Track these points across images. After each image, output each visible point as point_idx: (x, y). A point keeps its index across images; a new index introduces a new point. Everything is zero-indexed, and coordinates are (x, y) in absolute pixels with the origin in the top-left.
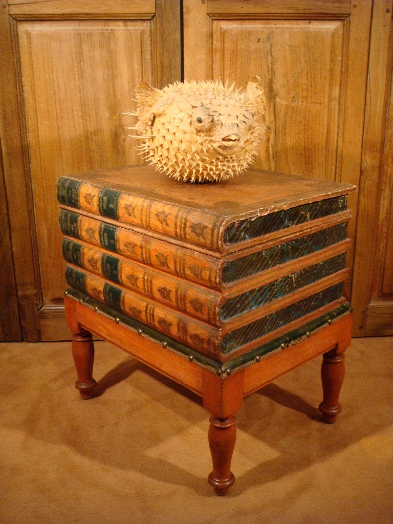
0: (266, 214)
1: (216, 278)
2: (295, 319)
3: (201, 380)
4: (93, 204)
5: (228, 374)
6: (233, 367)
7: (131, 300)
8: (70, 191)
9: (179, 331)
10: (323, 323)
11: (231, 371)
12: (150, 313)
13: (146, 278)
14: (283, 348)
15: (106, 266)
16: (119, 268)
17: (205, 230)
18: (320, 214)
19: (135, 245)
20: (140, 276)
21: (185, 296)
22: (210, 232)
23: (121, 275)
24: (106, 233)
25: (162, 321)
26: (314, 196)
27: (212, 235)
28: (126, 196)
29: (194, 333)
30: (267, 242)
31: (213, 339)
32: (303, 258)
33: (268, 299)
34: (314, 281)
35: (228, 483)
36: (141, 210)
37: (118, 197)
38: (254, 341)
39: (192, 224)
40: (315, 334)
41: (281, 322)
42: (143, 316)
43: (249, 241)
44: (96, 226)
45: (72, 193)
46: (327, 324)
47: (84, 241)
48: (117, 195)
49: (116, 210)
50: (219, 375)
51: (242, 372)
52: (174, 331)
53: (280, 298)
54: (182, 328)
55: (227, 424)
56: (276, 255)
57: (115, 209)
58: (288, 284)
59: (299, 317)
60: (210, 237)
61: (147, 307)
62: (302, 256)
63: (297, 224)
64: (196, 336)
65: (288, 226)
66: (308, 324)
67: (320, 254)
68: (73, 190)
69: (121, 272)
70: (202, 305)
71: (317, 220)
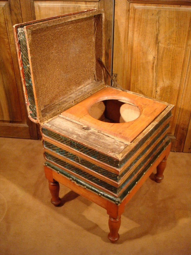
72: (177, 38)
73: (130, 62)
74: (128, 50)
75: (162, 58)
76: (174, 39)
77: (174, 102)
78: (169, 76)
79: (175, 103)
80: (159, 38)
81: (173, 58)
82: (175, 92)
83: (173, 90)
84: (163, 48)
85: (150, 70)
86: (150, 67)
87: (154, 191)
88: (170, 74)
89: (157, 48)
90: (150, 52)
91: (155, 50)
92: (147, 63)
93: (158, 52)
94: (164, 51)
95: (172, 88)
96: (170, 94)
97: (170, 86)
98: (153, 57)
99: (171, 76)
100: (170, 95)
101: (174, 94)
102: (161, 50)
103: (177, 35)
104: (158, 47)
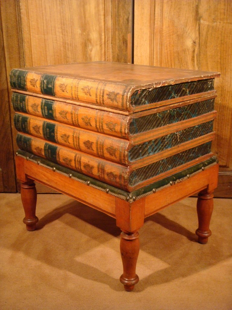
0: (159, 87)
1: (125, 129)
2: (179, 165)
3: (114, 206)
4: (36, 86)
5: (134, 200)
6: (138, 195)
7: (64, 153)
8: (19, 79)
9: (99, 171)
10: (198, 169)
11: (136, 198)
12: (78, 161)
13: (75, 136)
14: (171, 185)
15: (46, 130)
16: (55, 130)
17: (118, 96)
18: (196, 91)
19: (67, 113)
20: (71, 134)
21: (103, 146)
22: (121, 97)
23: (57, 136)
24: (46, 106)
25: (87, 166)
27: (123, 99)
28: (60, 78)
29: (109, 171)
30: (160, 107)
31: (123, 175)
32: (184, 121)
33: (161, 148)
34: (192, 138)
35: (134, 282)
36: (72, 87)
37: (55, 79)
38: (151, 178)
39: (108, 93)
40: (193, 176)
41: (170, 166)
42: (73, 164)
43: (148, 106)
44: (39, 101)
45: (21, 80)
46: (200, 170)
47: (30, 114)
48: (54, 78)
49: (53, 89)
50: (127, 200)
51: (143, 199)
52: (95, 172)
53: (169, 149)
54: (101, 169)
55: (132, 237)
56: (167, 117)
57: (52, 88)
58: (174, 139)
59: (182, 164)
60: (121, 100)
61: (75, 157)
62: (184, 120)
63: (180, 96)
64: (111, 173)
65: (174, 97)
66: (188, 169)
67: (196, 119)
68: (22, 77)
69: (57, 133)
70: (115, 150)
71: (193, 95)
72: (226, 9)
73: (158, 53)
74: (156, 34)
75: (206, 42)
76: (222, 11)
77: (228, 111)
78: (217, 70)
79: (229, 113)
80: (199, 12)
81: (222, 42)
82: (228, 95)
83: (226, 93)
84: (207, 26)
85: (189, 62)
86: (188, 59)
88: (219, 67)
89: (197, 28)
90: (188, 33)
91: (195, 31)
92: (184, 51)
93: (199, 33)
94: (208, 31)
95: (224, 89)
96: (222, 100)
97: (220, 87)
98: (192, 42)
99: (221, 70)
100: (221, 100)
101: (228, 99)
102: (204, 30)
103: (226, 4)
104: (199, 25)
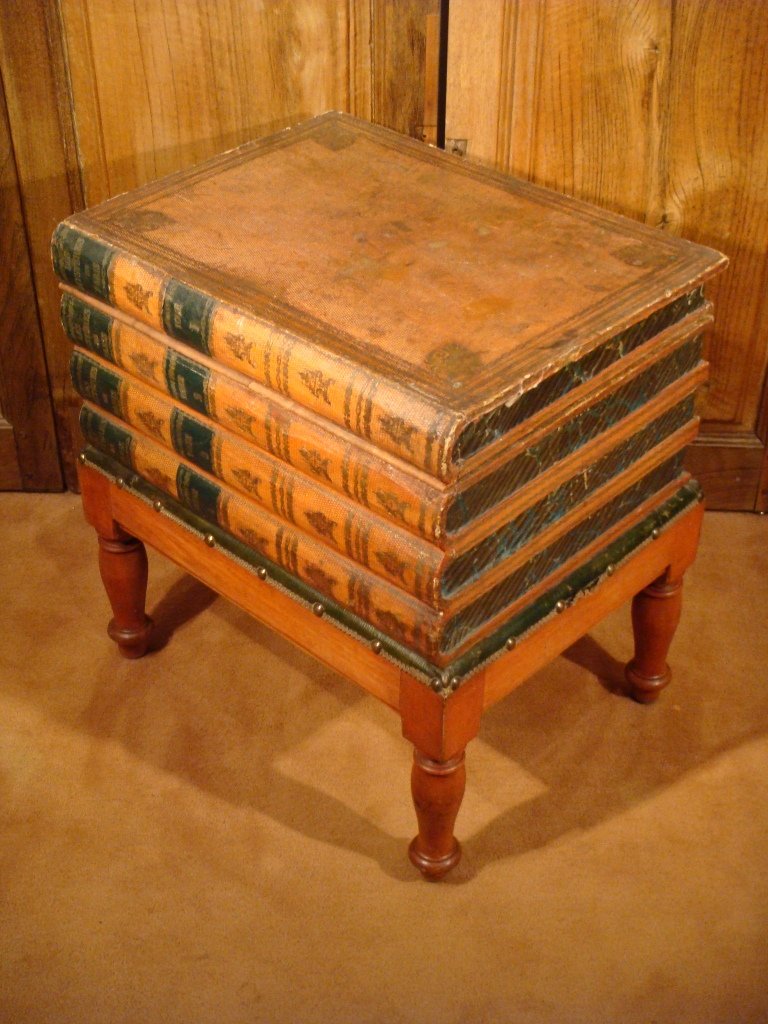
0: (535, 386)
1: (434, 528)
2: (584, 545)
3: (397, 689)
4: (147, 308)
5: (455, 687)
6: (462, 672)
7: (241, 510)
8: (87, 267)
9: (351, 596)
10: (641, 539)
11: (459, 680)
12: (286, 549)
13: (278, 485)
14: (559, 611)
15: (183, 437)
16: (214, 449)
18: (645, 336)
19: (251, 419)
20: (266, 477)
21: (365, 542)
22: (424, 442)
23: (219, 465)
24: (183, 375)
25: (313, 571)
26: (635, 314)
28: (227, 313)
29: (384, 608)
30: (536, 430)
31: (424, 629)
32: (606, 434)
33: (534, 528)
34: (626, 466)
35: (448, 863)
36: (267, 356)
37: (210, 311)
38: (504, 611)
39: (383, 417)
40: (622, 568)
41: (557, 560)
42: (271, 550)
43: (500, 440)
44: (157, 354)
45: (92, 272)
46: (649, 540)
47: (127, 371)
48: (207, 306)
49: (206, 339)
50: (437, 689)
51: (480, 676)
52: (341, 593)
53: (557, 521)
54: (359, 593)
55: (449, 768)
56: (553, 446)
57: (203, 335)
58: (574, 490)
59: (594, 537)
60: (423, 451)
61: (279, 536)
62: (604, 430)
63: (596, 373)
64: (388, 614)
65: (579, 383)
66: (610, 547)
67: (642, 413)
68: (96, 266)
69: (219, 458)
70: (402, 566)
71: (639, 349)
73: (531, 79)
74: (523, 14)
75: (694, 47)
77: (753, 263)
78: (726, 135)
79: (755, 269)
81: (751, 45)
82: (757, 214)
83: (750, 207)
85: (633, 110)
86: (631, 100)
87: (677, 708)
88: (733, 125)
90: (634, 16)
91: (659, 9)
92: (618, 74)
93: (673, 17)
94: (703, 9)
95: (745, 196)
96: (734, 229)
97: (731, 189)
98: (646, 46)
99: (739, 134)
100: (730, 229)
101: (754, 225)
102: (689, 5)
